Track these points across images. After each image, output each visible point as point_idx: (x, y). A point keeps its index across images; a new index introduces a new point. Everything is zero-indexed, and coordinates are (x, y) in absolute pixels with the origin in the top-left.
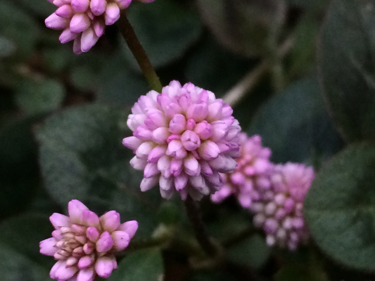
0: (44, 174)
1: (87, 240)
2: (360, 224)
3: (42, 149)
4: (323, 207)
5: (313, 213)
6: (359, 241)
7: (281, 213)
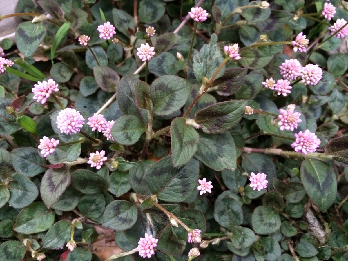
0: (53, 127)
1: (47, 145)
2: (125, 134)
3: (52, 121)
4: (115, 131)
5: (113, 133)
6: (124, 138)
7: (109, 133)
